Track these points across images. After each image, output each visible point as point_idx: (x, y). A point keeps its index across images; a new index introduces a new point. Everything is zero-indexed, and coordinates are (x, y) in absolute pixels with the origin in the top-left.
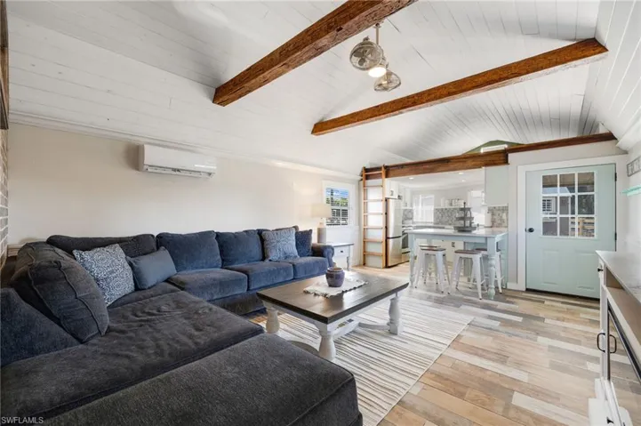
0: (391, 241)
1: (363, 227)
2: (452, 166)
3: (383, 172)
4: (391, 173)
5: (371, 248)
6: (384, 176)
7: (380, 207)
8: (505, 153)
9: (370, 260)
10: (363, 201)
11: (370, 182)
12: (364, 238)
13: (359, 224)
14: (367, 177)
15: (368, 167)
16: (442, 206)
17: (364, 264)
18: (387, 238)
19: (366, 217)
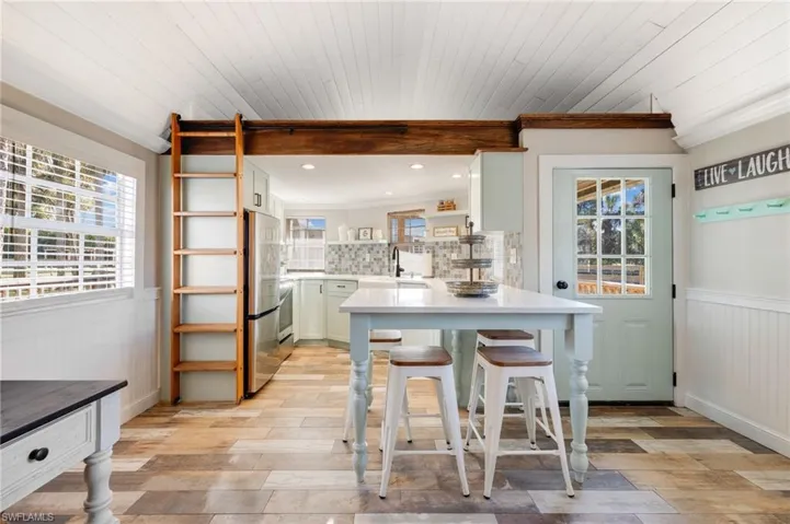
0: (256, 325)
1: (172, 290)
2: (412, 143)
3: (237, 134)
4: (261, 142)
5: (198, 351)
6: (239, 148)
7: (228, 234)
8: (515, 128)
9: (196, 387)
10: (172, 214)
11: (194, 161)
12: (177, 324)
13: (160, 280)
14: (188, 147)
15: (188, 116)
16: (342, 241)
17: (176, 401)
18: (248, 318)
19: (182, 262)
